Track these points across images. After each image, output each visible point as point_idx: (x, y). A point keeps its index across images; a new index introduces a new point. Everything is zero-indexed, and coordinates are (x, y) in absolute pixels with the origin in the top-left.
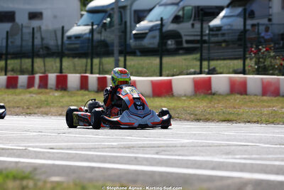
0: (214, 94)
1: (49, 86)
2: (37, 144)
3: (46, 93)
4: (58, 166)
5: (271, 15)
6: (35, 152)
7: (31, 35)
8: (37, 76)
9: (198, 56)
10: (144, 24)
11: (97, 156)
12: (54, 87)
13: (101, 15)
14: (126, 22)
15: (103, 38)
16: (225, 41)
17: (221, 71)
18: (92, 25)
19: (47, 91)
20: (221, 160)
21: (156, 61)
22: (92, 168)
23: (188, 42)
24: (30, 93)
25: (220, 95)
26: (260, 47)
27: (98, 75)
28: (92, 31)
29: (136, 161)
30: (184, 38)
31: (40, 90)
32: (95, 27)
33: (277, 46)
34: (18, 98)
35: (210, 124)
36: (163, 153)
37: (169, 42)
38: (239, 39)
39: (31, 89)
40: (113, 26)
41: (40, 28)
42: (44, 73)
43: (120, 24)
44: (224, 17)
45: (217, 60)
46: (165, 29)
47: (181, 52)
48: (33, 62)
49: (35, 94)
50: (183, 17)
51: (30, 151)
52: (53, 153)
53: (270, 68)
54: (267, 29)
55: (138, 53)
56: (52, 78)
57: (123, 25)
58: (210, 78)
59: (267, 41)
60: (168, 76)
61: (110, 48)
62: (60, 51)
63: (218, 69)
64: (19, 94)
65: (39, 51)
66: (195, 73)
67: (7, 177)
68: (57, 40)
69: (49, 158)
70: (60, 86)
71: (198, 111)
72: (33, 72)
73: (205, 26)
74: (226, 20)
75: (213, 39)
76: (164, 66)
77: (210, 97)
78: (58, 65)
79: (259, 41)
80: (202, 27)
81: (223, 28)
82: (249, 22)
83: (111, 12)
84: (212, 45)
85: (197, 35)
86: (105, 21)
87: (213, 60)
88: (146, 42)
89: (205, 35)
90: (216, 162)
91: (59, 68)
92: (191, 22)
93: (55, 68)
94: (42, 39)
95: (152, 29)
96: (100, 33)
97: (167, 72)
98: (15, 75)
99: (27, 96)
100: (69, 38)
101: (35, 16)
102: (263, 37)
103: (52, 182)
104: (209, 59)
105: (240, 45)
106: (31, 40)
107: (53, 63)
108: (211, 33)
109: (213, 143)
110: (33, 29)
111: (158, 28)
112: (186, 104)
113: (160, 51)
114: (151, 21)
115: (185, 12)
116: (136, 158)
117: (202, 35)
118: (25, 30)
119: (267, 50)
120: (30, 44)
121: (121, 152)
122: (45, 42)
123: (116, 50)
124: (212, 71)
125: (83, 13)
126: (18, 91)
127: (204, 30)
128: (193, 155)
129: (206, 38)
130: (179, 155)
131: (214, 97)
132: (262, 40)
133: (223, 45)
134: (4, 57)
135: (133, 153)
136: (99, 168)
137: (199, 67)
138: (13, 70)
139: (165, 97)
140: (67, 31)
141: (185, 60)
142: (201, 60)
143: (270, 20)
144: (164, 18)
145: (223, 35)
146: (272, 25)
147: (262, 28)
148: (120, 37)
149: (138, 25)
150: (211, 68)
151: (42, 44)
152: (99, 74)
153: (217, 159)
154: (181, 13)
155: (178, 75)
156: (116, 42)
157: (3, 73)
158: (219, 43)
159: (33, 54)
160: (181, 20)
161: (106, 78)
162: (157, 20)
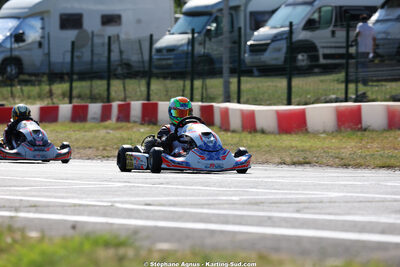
0: (365, 130)
1: (132, 119)
3: (128, 129)
6: (126, 209)
7: (106, 47)
8: (115, 105)
9: (342, 76)
10: (265, 31)
12: (139, 120)
13: (204, 19)
14: (240, 29)
15: (206, 51)
16: (378, 55)
17: (374, 97)
18: (193, 32)
19: (130, 125)
21: (282, 83)
22: (213, 232)
23: (326, 56)
24: (106, 128)
25: (373, 131)
27: (200, 104)
28: (192, 42)
29: (271, 222)
30: (321, 52)
31: (120, 124)
32: (196, 35)
34: (89, 135)
35: (364, 171)
37: (300, 57)
38: (399, 53)
39: (107, 123)
40: (221, 34)
41: (118, 36)
42: (125, 99)
43: (232, 32)
44: (377, 21)
47: (316, 70)
48: (109, 85)
49: (112, 129)
50: (319, 22)
51: (118, 209)
52: (152, 211)
55: (256, 73)
56: (136, 107)
57: (236, 33)
58: (359, 108)
60: (298, 105)
61: (217, 66)
62: (147, 68)
63: (369, 94)
64: (90, 130)
65: (116, 70)
66: (337, 100)
67: (96, 242)
68: (142, 54)
70: (147, 119)
71: (346, 153)
72: (109, 99)
74: (379, 27)
76: (294, 90)
77: (359, 133)
78: (144, 88)
83: (219, 14)
85: (340, 48)
86: (209, 27)
88: (268, 57)
90: (384, 223)
91: (145, 93)
92: (331, 28)
93: (139, 93)
94: (121, 52)
95: (275, 38)
96: (203, 43)
97: (298, 99)
98: (83, 104)
99: (102, 132)
100: (159, 50)
101: (110, 20)
104: (357, 81)
106: (106, 54)
107: (137, 86)
109: (373, 198)
110: (109, 38)
111: (284, 36)
112: (327, 143)
113: (287, 69)
114: (275, 28)
115: (322, 14)
118: (97, 40)
120: (105, 59)
122: (124, 57)
123: (226, 67)
124: (361, 98)
125: (178, 15)
126: (88, 125)
131: (366, 133)
133: (376, 61)
134: (66, 77)
135: (264, 210)
136: (222, 231)
137: (343, 91)
138: (79, 97)
139: (296, 134)
140: (157, 40)
141: (322, 81)
142: (347, 82)
148: (232, 50)
149: (256, 33)
150: (359, 93)
151: (121, 60)
152: (202, 101)
154: (316, 16)
155: (313, 103)
156: (226, 57)
157: (67, 100)
159: (108, 73)
160: (317, 25)
161: (212, 106)
162: (283, 27)
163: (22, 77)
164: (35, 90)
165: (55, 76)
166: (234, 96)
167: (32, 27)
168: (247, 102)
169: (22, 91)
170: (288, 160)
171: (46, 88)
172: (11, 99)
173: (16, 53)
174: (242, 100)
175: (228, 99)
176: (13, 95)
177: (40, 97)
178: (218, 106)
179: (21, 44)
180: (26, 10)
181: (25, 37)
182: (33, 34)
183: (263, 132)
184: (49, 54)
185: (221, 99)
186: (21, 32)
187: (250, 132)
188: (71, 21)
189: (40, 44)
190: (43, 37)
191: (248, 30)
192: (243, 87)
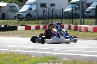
2: (56, 48)
4: (65, 55)
6: (56, 50)
10: (90, 8)
11: (77, 52)
13: (75, 5)
14: (84, 7)
15: (76, 13)
18: (73, 8)
22: (77, 56)
27: (74, 25)
28: (72, 10)
32: (73, 9)
40: (80, 8)
41: (55, 9)
43: (82, 8)
51: (54, 50)
52: (62, 51)
55: (88, 18)
57: (83, 8)
61: (79, 16)
62: (61, 17)
65: (54, 17)
67: (48, 58)
68: (60, 13)
69: (61, 52)
83: (79, 4)
86: (76, 7)
88: (91, 14)
94: (55, 13)
95: (93, 9)
96: (75, 11)
98: (46, 25)
100: (64, 12)
101: (53, 5)
103: (64, 60)
106: (52, 13)
110: (52, 9)
111: (95, 9)
113: (96, 17)
116: (91, 52)
122: (56, 14)
123: (81, 16)
125: (69, 4)
134: (42, 19)
135: (89, 51)
138: (45, 23)
140: (64, 10)
148: (82, 12)
149: (88, 8)
151: (55, 15)
152: (75, 24)
156: (81, 14)
157: (42, 24)
159: (52, 18)
161: (77, 26)
162: (94, 7)
163: (31, 19)
164: (34, 22)
165: (39, 18)
167: (34, 7)
168: (86, 25)
169: (31, 22)
170: (96, 38)
171: (37, 21)
172: (28, 24)
173: (30, 13)
174: (84, 24)
175: (81, 24)
176: (29, 23)
177: (36, 23)
179: (31, 11)
180: (32, 3)
181: (32, 9)
182: (34, 8)
184: (38, 13)
185: (79, 24)
186: (31, 8)
188: (43, 5)
189: (36, 11)
190: (36, 9)
191: (86, 8)
192: (85, 21)
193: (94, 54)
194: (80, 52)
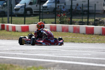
5: (65, 2)
9: (38, 17)
10: (19, 5)
14: (12, 4)
15: (3, 10)
16: (48, 12)
17: (47, 22)
20: (47, 56)
21: (23, 19)
23: (35, 12)
26: (61, 14)
27: (1, 24)
29: (16, 56)
30: (33, 11)
33: (67, 14)
36: (26, 53)
37: (28, 12)
38: (54, 11)
40: (7, 6)
43: (10, 5)
44: (48, 3)
45: (45, 18)
46: (26, 7)
47: (32, 15)
50: (33, 3)
53: (65, 22)
54: (64, 8)
55: (16, 16)
57: (11, 6)
59: (64, 12)
60: (27, 24)
73: (41, 6)
74: (49, 4)
75: (44, 11)
76: (26, 20)
79: (61, 12)
80: (40, 7)
81: (48, 7)
82: (57, 5)
84: (44, 13)
85: (38, 9)
86: (4, 4)
87: (44, 18)
88: (20, 12)
89: (41, 9)
90: (46, 56)
92: (36, 4)
95: (21, 7)
97: (27, 23)
102: (62, 10)
104: (42, 18)
105: (54, 13)
108: (43, 9)
111: (24, 6)
113: (24, 15)
114: (21, 4)
116: (16, 54)
117: (40, 9)
119: (64, 15)
121: (10, 52)
123: (8, 14)
127: (41, 7)
128: (37, 54)
129: (41, 10)
130: (32, 54)
132: (62, 12)
133: (48, 13)
135: (14, 53)
136: (2, 58)
139: (26, 32)
141: (34, 18)
142: (40, 18)
143: (65, 4)
144: (26, 3)
145: (48, 9)
146: (66, 6)
147: (62, 7)
148: (10, 10)
149: (16, 6)
153: (46, 55)
154: (32, 1)
155: (31, 24)
156: (8, 12)
158: (46, 12)
160: (32, 4)
161: (4, 25)
162: (23, 4)
166: (10, 22)
168: (14, 24)
174: (12, 23)
175: (9, 23)
178: (6, 25)
183: (17, 31)
185: (7, 23)
187: (14, 32)
191: (14, 5)
193: (19, 56)
194: (4, 54)
